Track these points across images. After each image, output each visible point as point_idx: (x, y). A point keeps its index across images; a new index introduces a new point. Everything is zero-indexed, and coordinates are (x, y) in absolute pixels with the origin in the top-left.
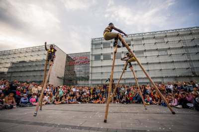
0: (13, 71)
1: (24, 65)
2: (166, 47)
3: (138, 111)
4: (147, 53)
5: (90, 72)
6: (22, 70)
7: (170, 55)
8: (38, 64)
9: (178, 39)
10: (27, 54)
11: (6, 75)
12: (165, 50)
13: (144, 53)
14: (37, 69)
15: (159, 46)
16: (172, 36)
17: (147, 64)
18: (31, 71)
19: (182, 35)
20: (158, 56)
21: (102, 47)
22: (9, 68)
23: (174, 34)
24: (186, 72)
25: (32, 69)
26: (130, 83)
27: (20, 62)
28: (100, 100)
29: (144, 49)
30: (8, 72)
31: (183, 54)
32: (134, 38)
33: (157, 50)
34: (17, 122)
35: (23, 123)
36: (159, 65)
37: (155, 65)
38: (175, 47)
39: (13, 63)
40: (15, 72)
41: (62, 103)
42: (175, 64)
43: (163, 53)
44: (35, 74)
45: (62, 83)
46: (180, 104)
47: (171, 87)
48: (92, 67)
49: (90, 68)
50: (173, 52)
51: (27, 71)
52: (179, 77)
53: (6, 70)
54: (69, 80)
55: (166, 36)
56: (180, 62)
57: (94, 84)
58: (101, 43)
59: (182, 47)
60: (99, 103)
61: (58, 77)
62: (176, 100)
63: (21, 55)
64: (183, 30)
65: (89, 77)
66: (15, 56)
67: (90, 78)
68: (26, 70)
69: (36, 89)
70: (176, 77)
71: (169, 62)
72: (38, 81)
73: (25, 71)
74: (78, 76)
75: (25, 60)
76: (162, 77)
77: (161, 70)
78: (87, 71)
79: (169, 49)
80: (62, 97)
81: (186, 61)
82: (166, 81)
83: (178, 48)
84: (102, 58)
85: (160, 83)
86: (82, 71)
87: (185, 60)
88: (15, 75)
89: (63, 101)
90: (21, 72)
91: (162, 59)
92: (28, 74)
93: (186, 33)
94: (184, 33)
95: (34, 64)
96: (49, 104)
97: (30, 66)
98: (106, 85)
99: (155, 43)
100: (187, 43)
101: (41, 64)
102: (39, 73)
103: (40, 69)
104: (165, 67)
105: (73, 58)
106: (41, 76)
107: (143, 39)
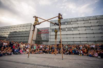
0: (11, 36)
1: (16, 33)
2: (90, 25)
3: (77, 59)
4: (79, 28)
5: (49, 38)
6: (15, 36)
7: (92, 30)
8: (23, 33)
9: (96, 21)
10: (18, 28)
11: (7, 38)
12: (90, 27)
13: (78, 28)
15: (86, 25)
17: (80, 34)
19: (99, 19)
20: (85, 30)
22: (9, 35)
23: (94, 18)
24: (100, 38)
25: (20, 36)
27: (14, 32)
29: (78, 26)
30: (8, 37)
31: (99, 29)
32: (72, 20)
33: (85, 27)
34: (15, 62)
35: (18, 62)
36: (86, 35)
37: (84, 35)
38: (95, 25)
39: (11, 33)
40: (12, 37)
41: (36, 53)
42: (95, 34)
43: (88, 28)
44: (21, 38)
45: (35, 43)
46: (99, 56)
48: (50, 35)
49: (49, 36)
50: (93, 28)
51: (18, 37)
52: (97, 41)
53: (7, 36)
55: (90, 20)
56: (97, 33)
57: (51, 44)
59: (99, 25)
61: (33, 40)
62: (97, 53)
63: (15, 29)
64: (99, 16)
65: (48, 40)
66: (12, 29)
67: (49, 41)
68: (17, 36)
70: (95, 41)
71: (91, 33)
73: (17, 37)
74: (43, 39)
75: (17, 31)
76: (88, 41)
77: (87, 37)
78: (48, 37)
79: (92, 26)
80: (36, 50)
83: (97, 26)
86: (45, 37)
87: (100, 32)
88: (11, 38)
89: (36, 52)
90: (15, 37)
91: (87, 32)
92: (18, 38)
93: (101, 18)
95: (21, 33)
97: (19, 34)
98: (58, 45)
99: (84, 23)
100: (101, 23)
101: (25, 33)
102: (23, 38)
103: (24, 36)
104: (89, 36)
105: (40, 30)
106: (25, 39)
107: (77, 21)
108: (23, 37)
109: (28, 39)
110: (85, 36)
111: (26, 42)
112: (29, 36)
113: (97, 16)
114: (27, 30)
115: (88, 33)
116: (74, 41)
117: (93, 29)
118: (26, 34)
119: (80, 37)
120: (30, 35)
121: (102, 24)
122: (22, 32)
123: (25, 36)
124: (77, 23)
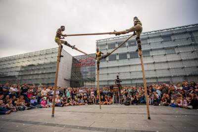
0: (23, 74)
1: (33, 68)
2: (173, 45)
4: (153, 52)
5: (96, 73)
6: (32, 73)
7: (178, 53)
8: (46, 67)
9: (186, 36)
10: (35, 58)
11: (16, 78)
12: (173, 48)
13: (151, 52)
14: (44, 72)
15: (166, 45)
16: (180, 34)
17: (154, 63)
18: (39, 74)
20: (165, 55)
21: (107, 48)
22: (20, 72)
23: (181, 31)
25: (40, 72)
26: (136, 84)
27: (29, 66)
28: (107, 102)
29: (150, 49)
30: (19, 76)
31: (192, 52)
33: (164, 48)
34: (30, 122)
36: (166, 64)
37: (162, 64)
38: (183, 44)
39: (23, 67)
40: (25, 75)
42: (184, 63)
43: (171, 51)
44: (43, 76)
45: (69, 85)
51: (36, 74)
52: (189, 76)
53: (17, 74)
54: (75, 81)
55: (173, 35)
56: (189, 60)
57: (100, 86)
58: (106, 44)
60: (106, 104)
61: (65, 79)
63: (30, 59)
64: (191, 26)
65: (95, 78)
66: (25, 60)
67: (96, 80)
70: (186, 76)
71: (177, 61)
72: (46, 83)
73: (34, 74)
74: (84, 78)
76: (170, 77)
77: (169, 69)
78: (93, 73)
79: (177, 47)
82: (174, 80)
83: (187, 46)
84: (108, 59)
85: (168, 83)
86: (88, 73)
88: (25, 78)
90: (30, 75)
91: (169, 58)
93: (195, 29)
94: (193, 30)
95: (42, 67)
97: (39, 69)
99: (162, 42)
100: (196, 40)
101: (49, 66)
102: (47, 76)
103: (48, 72)
104: (173, 67)
105: (78, 60)
106: (49, 78)
107: (149, 38)
110: (166, 66)
111: (53, 84)
113: (186, 26)
114: (53, 60)
115: (171, 60)
117: (181, 51)
118: (51, 68)
119: (155, 70)
121: (197, 43)
122: (45, 64)
123: (50, 73)
124: (148, 42)
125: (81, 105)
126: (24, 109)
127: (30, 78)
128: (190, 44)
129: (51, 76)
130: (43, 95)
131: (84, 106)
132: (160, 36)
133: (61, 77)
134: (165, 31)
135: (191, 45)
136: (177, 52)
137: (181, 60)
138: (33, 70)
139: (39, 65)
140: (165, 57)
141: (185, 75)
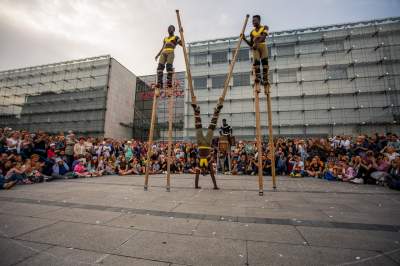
1: (53, 100)
5: (186, 113)
6: (51, 110)
7: (353, 79)
8: (80, 97)
9: (374, 43)
10: (56, 78)
11: (18, 119)
12: (343, 68)
13: (298, 74)
14: (78, 108)
15: (330, 60)
16: (363, 37)
17: (303, 97)
18: (66, 112)
19: (385, 35)
20: (326, 81)
21: (210, 61)
22: (24, 106)
23: (366, 32)
24: (380, 115)
25: (70, 109)
26: (264, 136)
27: (44, 94)
29: (297, 66)
30: (22, 115)
31: (380, 77)
33: (325, 67)
37: (319, 100)
38: (365, 60)
39: (29, 97)
41: (133, 173)
42: (360, 99)
43: (339, 74)
44: (75, 117)
45: (130, 135)
47: (347, 143)
48: (189, 103)
51: (61, 112)
53: (18, 111)
55: (348, 38)
56: (371, 93)
58: (209, 53)
59: (381, 61)
61: (121, 124)
64: (388, 22)
65: (182, 123)
66: (32, 81)
67: (186, 126)
68: (57, 110)
69: (82, 147)
70: (359, 125)
71: (348, 95)
72: (83, 131)
73: (56, 113)
74: (160, 121)
75: (53, 90)
76: (331, 126)
77: (329, 110)
78: (179, 111)
79: (352, 65)
81: (384, 93)
82: (337, 132)
84: (209, 83)
85: (325, 136)
87: (383, 89)
88: (37, 120)
92: (62, 118)
93: (395, 29)
94: (390, 30)
95: (72, 98)
96: (109, 174)
97: (64, 102)
98: (218, 139)
99: (323, 53)
100: (392, 53)
101: (86, 97)
102: (83, 117)
103: (85, 108)
105: (149, 84)
106: (89, 121)
107: (298, 43)
108: (82, 114)
109: (104, 120)
110: (325, 104)
111: (98, 132)
112: (106, 109)
113: (379, 21)
114: (94, 84)
115: (337, 92)
116: (279, 127)
117: (358, 75)
118: (91, 99)
119: (303, 111)
120: (108, 106)
121: (393, 58)
122: (77, 91)
123: (91, 110)
124: (296, 52)
125: (155, 173)
126: (41, 180)
127: (49, 120)
128: (379, 60)
129: (91, 117)
130: (77, 153)
131: (160, 175)
132: (322, 41)
133: (114, 121)
134: (334, 29)
135: (381, 62)
136: (350, 76)
137: (356, 93)
138: (52, 103)
139: (65, 93)
140: (325, 86)
141: (358, 122)
